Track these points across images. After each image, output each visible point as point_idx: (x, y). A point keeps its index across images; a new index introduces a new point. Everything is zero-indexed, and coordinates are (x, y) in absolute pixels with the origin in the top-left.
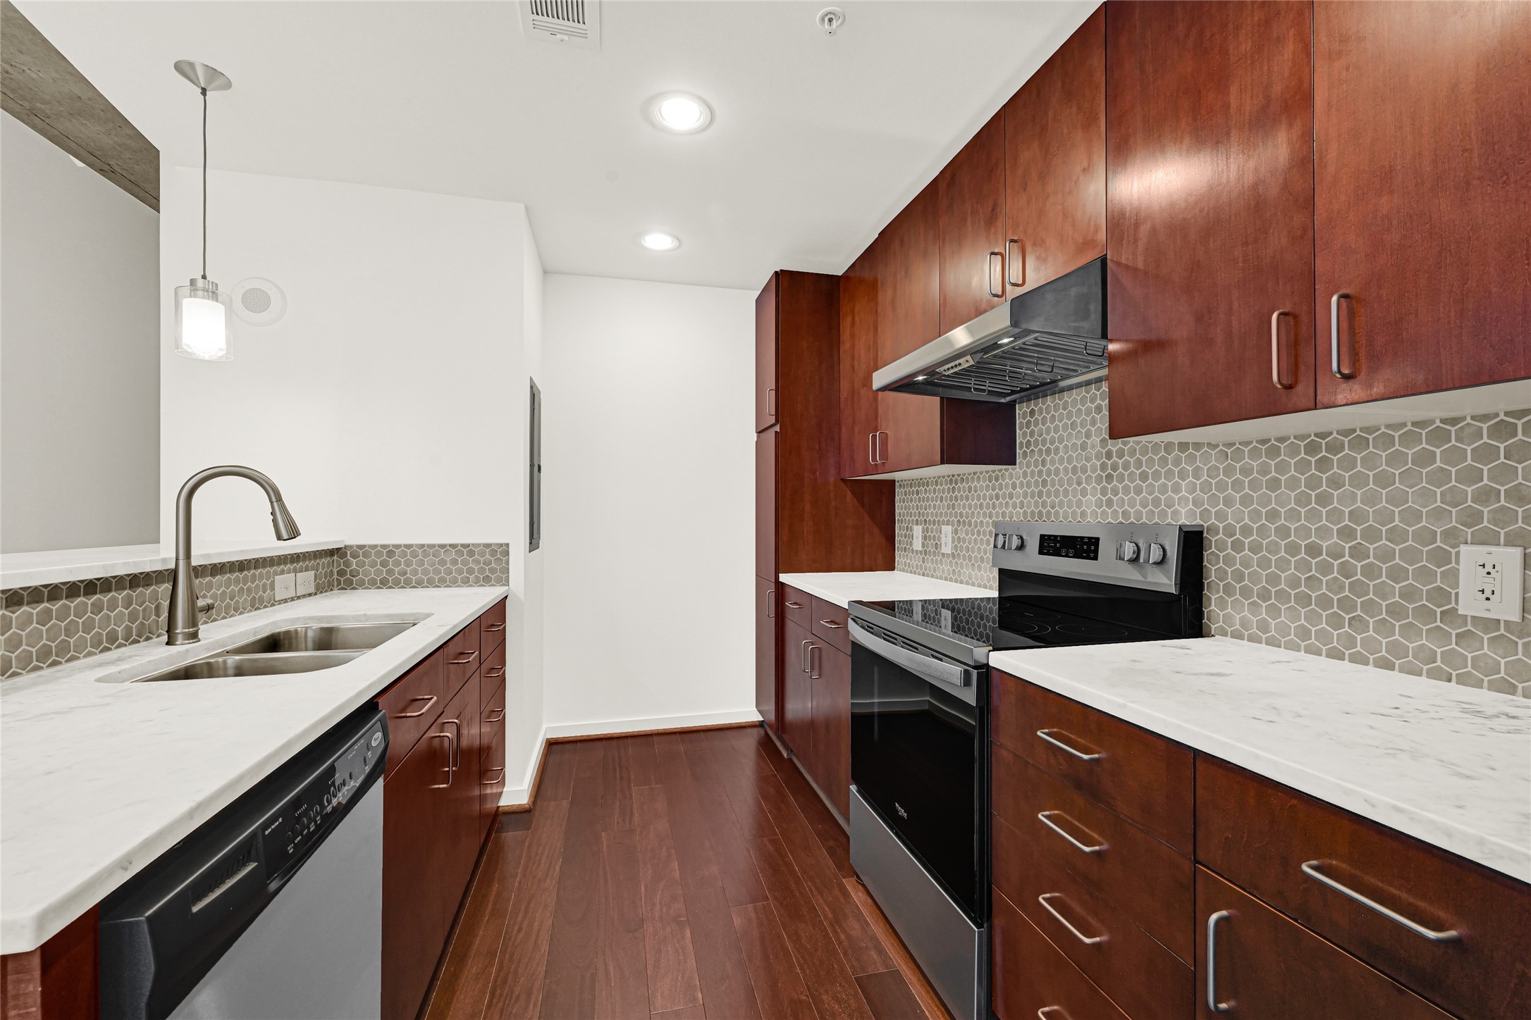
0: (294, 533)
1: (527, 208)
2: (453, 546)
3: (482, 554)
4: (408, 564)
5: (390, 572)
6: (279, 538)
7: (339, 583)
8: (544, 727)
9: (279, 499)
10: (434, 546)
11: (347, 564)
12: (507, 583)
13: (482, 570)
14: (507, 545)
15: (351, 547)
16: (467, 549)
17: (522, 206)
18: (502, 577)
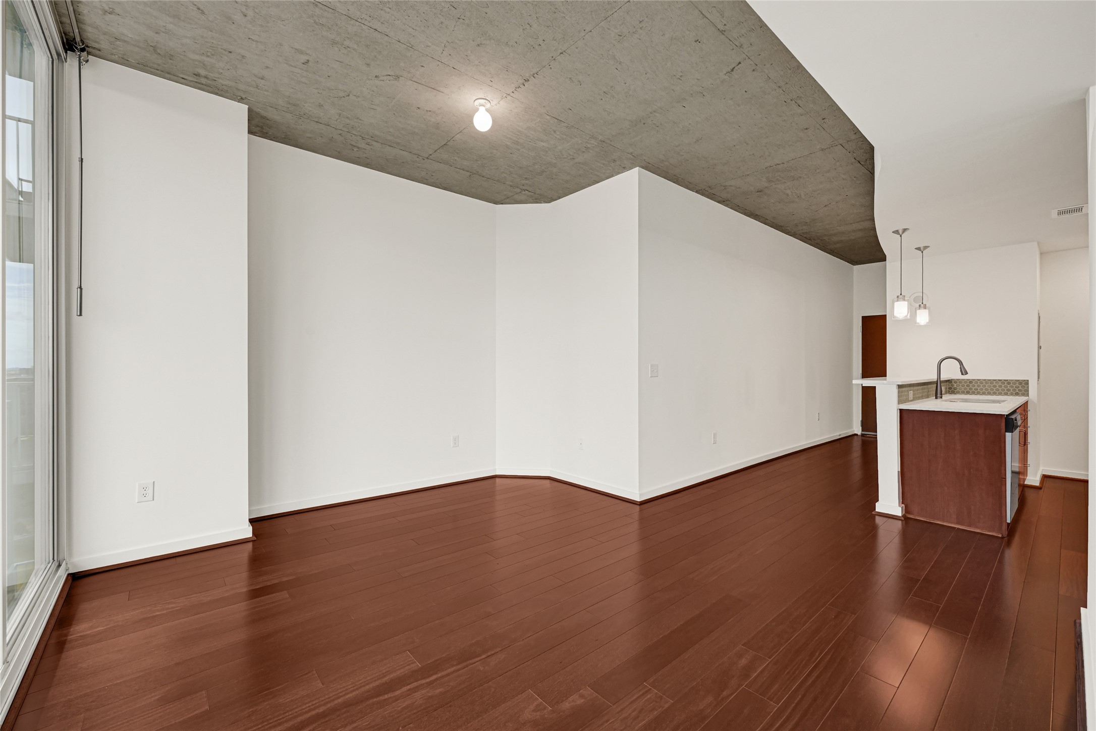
0: (967, 373)
1: (1038, 244)
2: (1000, 380)
3: (1015, 384)
4: (979, 386)
5: (971, 389)
6: (962, 374)
7: (949, 391)
8: (1041, 468)
9: (962, 364)
10: (991, 380)
11: (953, 385)
12: (1028, 395)
13: (1014, 390)
14: (1028, 381)
15: (954, 379)
16: (1008, 382)
17: (1036, 244)
18: (1026, 393)
